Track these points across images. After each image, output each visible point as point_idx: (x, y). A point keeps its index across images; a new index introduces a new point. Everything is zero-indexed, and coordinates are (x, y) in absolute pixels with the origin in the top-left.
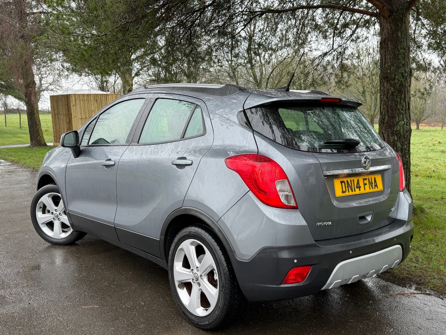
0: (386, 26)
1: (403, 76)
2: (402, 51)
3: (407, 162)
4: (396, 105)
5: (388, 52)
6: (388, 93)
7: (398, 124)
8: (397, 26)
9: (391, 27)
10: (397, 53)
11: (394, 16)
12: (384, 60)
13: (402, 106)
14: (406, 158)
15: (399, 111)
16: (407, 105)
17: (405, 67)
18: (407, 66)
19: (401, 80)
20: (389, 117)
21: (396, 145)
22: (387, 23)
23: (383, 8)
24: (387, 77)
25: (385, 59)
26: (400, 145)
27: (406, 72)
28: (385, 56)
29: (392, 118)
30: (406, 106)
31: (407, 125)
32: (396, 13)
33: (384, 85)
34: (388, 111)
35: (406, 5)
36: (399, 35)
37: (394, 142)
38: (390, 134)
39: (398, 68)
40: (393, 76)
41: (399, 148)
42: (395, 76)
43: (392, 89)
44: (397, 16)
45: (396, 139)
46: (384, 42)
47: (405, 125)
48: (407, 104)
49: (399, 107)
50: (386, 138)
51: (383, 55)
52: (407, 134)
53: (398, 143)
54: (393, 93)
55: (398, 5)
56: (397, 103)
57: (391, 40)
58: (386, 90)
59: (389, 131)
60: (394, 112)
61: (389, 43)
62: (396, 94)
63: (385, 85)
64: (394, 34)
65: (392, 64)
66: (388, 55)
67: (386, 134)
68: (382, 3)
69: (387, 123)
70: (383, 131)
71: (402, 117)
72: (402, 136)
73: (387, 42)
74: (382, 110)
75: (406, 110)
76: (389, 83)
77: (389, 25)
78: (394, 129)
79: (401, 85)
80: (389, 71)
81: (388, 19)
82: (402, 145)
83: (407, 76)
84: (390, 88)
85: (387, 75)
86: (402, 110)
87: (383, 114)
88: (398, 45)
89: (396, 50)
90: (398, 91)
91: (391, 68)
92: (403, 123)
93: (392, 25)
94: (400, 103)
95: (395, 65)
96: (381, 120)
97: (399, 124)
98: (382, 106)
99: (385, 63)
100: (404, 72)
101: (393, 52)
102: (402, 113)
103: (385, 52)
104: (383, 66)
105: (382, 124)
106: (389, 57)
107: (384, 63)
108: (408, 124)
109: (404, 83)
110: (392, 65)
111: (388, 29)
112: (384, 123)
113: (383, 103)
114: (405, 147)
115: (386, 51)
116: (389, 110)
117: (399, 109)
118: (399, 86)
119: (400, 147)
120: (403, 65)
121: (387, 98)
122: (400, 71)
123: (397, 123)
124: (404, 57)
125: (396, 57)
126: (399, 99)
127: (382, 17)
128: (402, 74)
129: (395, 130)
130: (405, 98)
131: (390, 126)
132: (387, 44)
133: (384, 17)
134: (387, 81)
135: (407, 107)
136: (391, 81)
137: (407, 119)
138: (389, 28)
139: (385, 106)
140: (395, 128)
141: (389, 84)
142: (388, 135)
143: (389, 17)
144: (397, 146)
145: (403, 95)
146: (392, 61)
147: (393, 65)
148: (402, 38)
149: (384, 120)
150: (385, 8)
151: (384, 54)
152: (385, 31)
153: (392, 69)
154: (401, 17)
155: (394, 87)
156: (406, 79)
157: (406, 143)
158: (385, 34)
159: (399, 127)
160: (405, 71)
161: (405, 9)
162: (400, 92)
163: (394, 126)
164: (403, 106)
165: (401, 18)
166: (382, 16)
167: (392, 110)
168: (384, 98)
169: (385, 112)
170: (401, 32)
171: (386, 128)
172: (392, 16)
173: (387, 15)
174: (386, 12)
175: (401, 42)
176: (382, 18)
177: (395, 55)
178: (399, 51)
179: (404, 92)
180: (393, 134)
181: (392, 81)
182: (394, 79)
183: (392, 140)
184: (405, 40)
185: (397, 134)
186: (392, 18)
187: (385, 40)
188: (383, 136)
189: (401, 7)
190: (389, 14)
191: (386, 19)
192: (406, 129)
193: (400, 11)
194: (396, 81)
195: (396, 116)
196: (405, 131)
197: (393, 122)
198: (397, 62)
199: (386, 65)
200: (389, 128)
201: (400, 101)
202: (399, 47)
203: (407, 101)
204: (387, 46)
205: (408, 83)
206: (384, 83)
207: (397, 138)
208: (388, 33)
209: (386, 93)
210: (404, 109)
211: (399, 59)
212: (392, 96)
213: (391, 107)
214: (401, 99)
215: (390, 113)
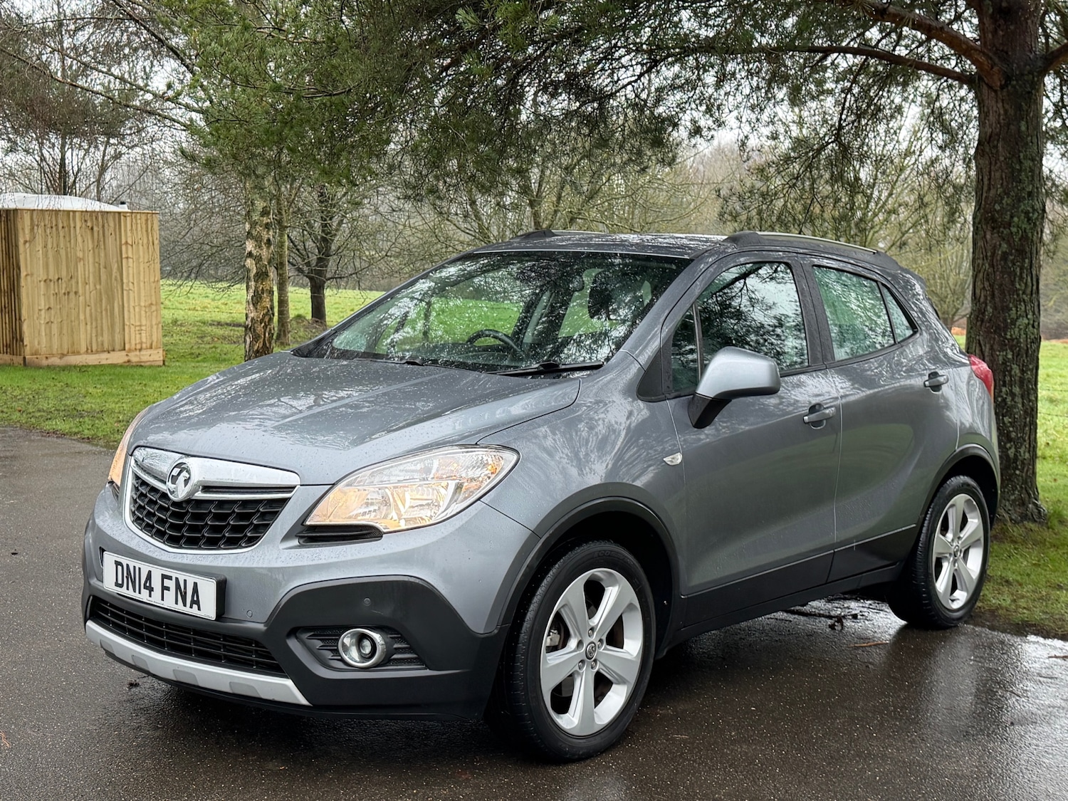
0: (995, 108)
1: (1029, 219)
2: (1028, 163)
3: (1032, 410)
4: (1013, 283)
5: (996, 163)
6: (993, 254)
7: (1015, 325)
8: (1019, 108)
9: (1006, 111)
10: (1018, 167)
11: (1014, 87)
12: (986, 182)
13: (1023, 285)
14: (1030, 401)
15: (1018, 295)
16: (1035, 283)
17: (1033, 200)
18: (1037, 197)
19: (1023, 226)
20: (995, 308)
21: (1010, 372)
22: (997, 102)
23: (992, 68)
24: (993, 220)
25: (989, 179)
26: (1017, 371)
27: (1034, 210)
28: (990, 172)
29: (1003, 310)
30: (1033, 285)
31: (1033, 327)
32: (1017, 80)
33: (985, 236)
34: (993, 296)
35: (1040, 63)
36: (1023, 128)
37: (1004, 363)
38: (996, 347)
39: (1019, 201)
40: (1008, 217)
41: (1017, 378)
42: (1012, 217)
43: (1005, 246)
44: (1020, 87)
45: (1010, 356)
46: (988, 143)
47: (1030, 326)
48: (1034, 280)
49: (1018, 286)
50: (986, 354)
51: (986, 171)
52: (1034, 346)
53: (1014, 366)
54: (1005, 256)
55: (1022, 63)
56: (1015, 278)
57: (1003, 139)
58: (989, 248)
59: (994, 338)
60: (1008, 297)
61: (1000, 145)
62: (1011, 258)
63: (988, 237)
64: (1012, 127)
65: (1004, 191)
66: (997, 170)
67: (988, 346)
68: (991, 59)
69: (991, 320)
70: (981, 338)
71: (1023, 308)
72: (1023, 352)
73: (996, 142)
74: (978, 291)
75: (1032, 294)
76: (998, 232)
77: (1000, 105)
78: (1006, 334)
79: (1025, 238)
80: (997, 207)
81: (999, 93)
82: (1023, 372)
83: (1037, 219)
84: (1000, 245)
85: (993, 216)
86: (1024, 293)
87: (982, 300)
88: (1020, 151)
89: (1015, 160)
90: (1017, 250)
91: (1002, 199)
92: (1026, 321)
93: (1007, 107)
94: (1021, 278)
95: (1012, 193)
96: (976, 313)
97: (1018, 323)
98: (979, 283)
99: (989, 189)
100: (1031, 210)
101: (1007, 164)
102: (1024, 300)
103: (991, 164)
104: (984, 195)
105: (979, 323)
106: (998, 174)
107: (985, 188)
108: (1036, 324)
109: (1030, 235)
110: (1006, 194)
111: (999, 115)
112: (982, 321)
113: (981, 275)
114: (1029, 375)
115: (993, 162)
116: (996, 292)
117: (1017, 290)
118: (1020, 240)
119: (1019, 375)
120: (1030, 194)
121: (992, 265)
122: (1023, 207)
123: (1014, 322)
124: (1033, 176)
125: (1014, 177)
126: (1018, 269)
127: (985, 87)
128: (1027, 213)
129: (1008, 337)
130: (1031, 267)
131: (998, 327)
132: (996, 147)
133: (990, 87)
134: (993, 228)
135: (1035, 287)
136: (1001, 229)
137: (1034, 314)
138: (1002, 112)
139: (987, 284)
140: (1009, 334)
141: (996, 235)
142: (992, 348)
143: (1002, 87)
144: (1013, 373)
145: (1027, 261)
146: (1005, 183)
147: (1008, 194)
148: (1028, 136)
149: (983, 314)
150: (996, 69)
151: (988, 169)
152: (991, 117)
153: (1004, 202)
154: (1029, 89)
155: (1008, 243)
156: (1035, 224)
157: (1031, 367)
158: (991, 126)
159: (1017, 330)
160: (1033, 207)
161: (1038, 72)
162: (1022, 253)
163: (1006, 328)
164: (1026, 284)
165: (1029, 93)
166: (987, 85)
167: (1002, 293)
168: (983, 264)
169: (986, 297)
170: (1027, 122)
171: (988, 332)
172: (1010, 88)
173: (999, 84)
174: (996, 77)
175: (1027, 144)
176: (985, 89)
177: (1012, 173)
178: (1021, 163)
179: (1029, 255)
180: (1003, 346)
181: (1004, 228)
182: (1009, 225)
183: (1001, 358)
184: (1035, 140)
185: (1013, 346)
186: (1008, 91)
187: (990, 137)
188: (981, 350)
189: (1028, 67)
190: (1003, 82)
191: (996, 92)
192: (1032, 337)
193: (1026, 78)
194: (1014, 230)
195: (1011, 305)
196: (1029, 340)
197: (1005, 320)
198: (1017, 187)
199: (992, 192)
200: (995, 331)
201: (1021, 274)
202: (1022, 155)
203: (1034, 273)
204: (994, 151)
205: (1037, 233)
206: (985, 233)
207: (1013, 355)
208: (999, 123)
209: (989, 254)
210: (1029, 291)
211: (1020, 181)
212: (1002, 262)
213: (1001, 285)
214: (1021, 269)
215: (997, 300)
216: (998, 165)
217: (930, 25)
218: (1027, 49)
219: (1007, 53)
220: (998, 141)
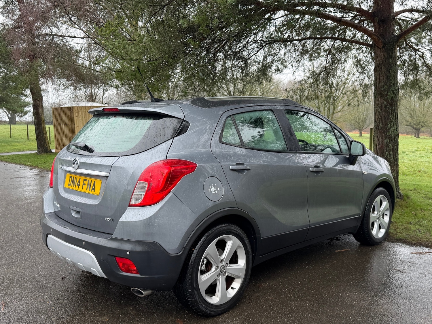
0: (380, 55)
1: (394, 93)
2: (392, 74)
3: (397, 159)
4: (389, 115)
5: (381, 74)
6: (382, 106)
7: (390, 130)
8: (389, 54)
9: (384, 56)
10: (389, 75)
11: (387, 47)
12: (378, 81)
14: (396, 156)
15: (391, 120)
16: (396, 115)
17: (395, 86)
19: (392, 95)
20: (383, 124)
21: (389, 146)
22: (381, 52)
23: (379, 40)
24: (381, 94)
25: (379, 80)
26: (391, 146)
27: (395, 90)
28: (379, 77)
29: (385, 125)
31: (396, 130)
32: (388, 45)
33: (378, 100)
34: (382, 120)
35: (396, 38)
36: (391, 61)
37: (387, 143)
38: (383, 138)
39: (390, 87)
40: (386, 93)
41: (391, 149)
42: (388, 93)
43: (385, 102)
44: (389, 47)
45: (388, 141)
46: (378, 67)
47: (395, 130)
48: (396, 114)
49: (390, 117)
50: (380, 140)
51: (378, 77)
52: (397, 137)
53: (390, 145)
54: (386, 106)
55: (389, 39)
57: (384, 65)
58: (380, 103)
59: (383, 135)
60: (387, 120)
61: (382, 67)
62: (388, 107)
63: (379, 100)
64: (386, 61)
65: (385, 84)
66: (382, 76)
67: (380, 138)
68: (378, 37)
69: (381, 129)
70: (378, 135)
71: (393, 124)
72: (393, 139)
73: (381, 67)
74: (376, 119)
76: (383, 98)
77: (382, 54)
79: (392, 100)
80: (382, 89)
81: (382, 49)
82: (393, 146)
83: (396, 93)
84: (384, 102)
85: (381, 92)
86: (393, 119)
87: (378, 122)
88: (389, 69)
89: (388, 73)
90: (390, 104)
91: (384, 86)
92: (394, 129)
93: (384, 54)
94: (392, 114)
95: (387, 84)
96: (376, 126)
97: (391, 129)
98: (377, 116)
99: (379, 83)
100: (394, 90)
101: (385, 74)
102: (393, 122)
103: (379, 74)
104: (378, 85)
105: (377, 130)
106: (382, 78)
107: (378, 83)
108: (397, 129)
109: (394, 98)
111: (382, 57)
112: (378, 129)
113: (377, 113)
114: (395, 147)
115: (380, 74)
118: (391, 100)
119: (392, 147)
120: (394, 84)
121: (381, 110)
122: (391, 89)
123: (389, 129)
124: (394, 78)
125: (388, 78)
126: (390, 111)
128: (393, 91)
129: (388, 134)
130: (395, 110)
131: (384, 131)
133: (378, 48)
134: (381, 97)
135: (396, 117)
136: (384, 97)
137: (396, 126)
138: (383, 56)
139: (379, 116)
141: (382, 99)
142: (382, 138)
143: (383, 47)
144: (390, 147)
145: (393, 107)
146: (385, 81)
147: (386, 85)
148: (392, 64)
149: (379, 126)
150: (380, 41)
151: (378, 76)
152: (379, 58)
153: (385, 87)
154: (392, 48)
155: (387, 101)
156: (396, 95)
157: (396, 144)
158: (379, 61)
159: (391, 132)
160: (395, 89)
163: (387, 132)
164: (393, 116)
165: (392, 49)
166: (377, 47)
167: (385, 119)
168: (378, 109)
169: (379, 120)
170: (392, 59)
171: (381, 133)
172: (385, 47)
173: (381, 46)
174: (380, 44)
175: (392, 67)
176: (376, 48)
177: (387, 77)
178: (390, 73)
179: (394, 105)
180: (386, 138)
181: (385, 96)
182: (387, 95)
183: (385, 142)
184: (395, 65)
185: (389, 137)
186: (385, 49)
187: (379, 65)
188: (378, 139)
189: (391, 40)
190: (383, 46)
191: (380, 49)
194: (388, 97)
195: (388, 123)
196: (395, 135)
197: (386, 128)
198: (389, 82)
199: (380, 84)
200: (383, 133)
201: (391, 112)
202: (390, 71)
203: (396, 112)
204: (381, 70)
205: (397, 98)
206: (378, 98)
207: (390, 141)
208: (382, 60)
209: (380, 106)
210: (394, 118)
211: (390, 80)
212: (385, 109)
213: (384, 117)
214: (392, 110)
215: (383, 122)
216: (382, 74)
217: (357, 26)
218: (391, 33)
219: (384, 35)
220: (382, 66)
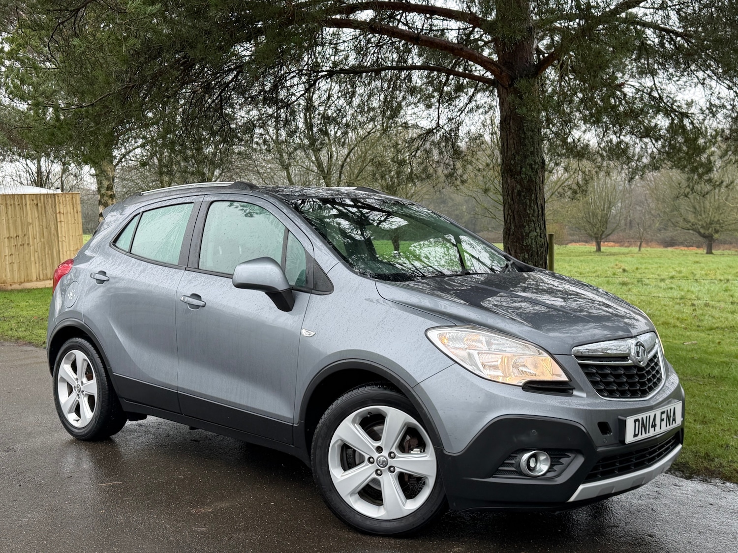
1: (532, 168)
2: (529, 134)
4: (525, 210)
6: (513, 192)
7: (528, 236)
10: (523, 136)
12: (506, 147)
13: (532, 211)
15: (529, 217)
17: (534, 156)
18: (538, 155)
19: (529, 173)
20: (516, 226)
22: (508, 95)
23: (501, 74)
24: (511, 170)
25: (507, 145)
27: (536, 163)
28: (507, 140)
29: (520, 227)
30: (539, 211)
31: (541, 237)
33: (507, 181)
34: (514, 218)
35: (533, 69)
38: (518, 251)
39: (525, 157)
40: (519, 168)
42: (521, 168)
43: (518, 186)
46: (505, 121)
47: (539, 237)
48: (540, 207)
49: (529, 212)
51: (504, 139)
52: (542, 249)
54: (519, 193)
55: (521, 70)
56: (526, 207)
57: (513, 119)
58: (510, 188)
59: (517, 246)
60: (523, 219)
61: (511, 122)
62: (523, 194)
63: (509, 181)
66: (511, 139)
67: (513, 251)
68: (500, 68)
69: (514, 234)
70: (509, 246)
71: (533, 225)
72: (535, 253)
74: (506, 216)
75: (538, 217)
76: (514, 178)
78: (523, 243)
79: (530, 181)
80: (512, 162)
81: (509, 89)
83: (538, 168)
84: (516, 186)
85: (510, 168)
86: (533, 216)
87: (508, 222)
88: (523, 126)
89: (521, 132)
90: (526, 189)
91: (515, 157)
92: (536, 234)
94: (530, 206)
95: (521, 153)
96: (506, 230)
97: (530, 235)
98: (506, 211)
99: (507, 151)
100: (533, 163)
101: (517, 134)
102: (533, 220)
103: (507, 135)
104: (505, 154)
105: (507, 236)
106: (511, 142)
107: (506, 150)
108: (542, 235)
109: (534, 179)
110: (517, 153)
112: (509, 235)
113: (507, 206)
116: (516, 216)
117: (528, 214)
118: (528, 182)
120: (532, 153)
121: (512, 200)
122: (528, 161)
123: (527, 235)
124: (533, 142)
125: (521, 142)
126: (528, 201)
127: (500, 86)
128: (531, 165)
129: (525, 244)
130: (536, 199)
131: (518, 238)
132: (509, 124)
133: (503, 86)
134: (511, 176)
135: (540, 212)
136: (516, 176)
137: (540, 229)
139: (510, 211)
140: (525, 242)
141: (513, 180)
142: (516, 252)
143: (510, 86)
145: (533, 195)
146: (516, 147)
147: (518, 153)
149: (509, 230)
150: (504, 74)
152: (505, 106)
153: (516, 159)
155: (521, 185)
156: (537, 172)
158: (505, 110)
159: (530, 240)
160: (534, 161)
161: (532, 75)
162: (529, 190)
163: (523, 239)
164: (534, 210)
166: (501, 84)
167: (519, 216)
168: (507, 199)
169: (510, 219)
171: (513, 242)
173: (507, 84)
174: (505, 79)
176: (500, 88)
177: (520, 140)
178: (525, 133)
179: (534, 191)
180: (522, 250)
181: (517, 175)
182: (520, 173)
185: (528, 250)
187: (506, 118)
189: (525, 72)
190: (510, 83)
191: (506, 88)
192: (540, 244)
194: (523, 176)
195: (525, 224)
196: (538, 246)
197: (522, 234)
198: (523, 148)
199: (509, 153)
200: (516, 241)
201: (530, 204)
202: (525, 128)
203: (539, 203)
204: (508, 127)
205: (539, 178)
206: (507, 179)
207: (529, 256)
208: (510, 109)
209: (510, 192)
210: (536, 214)
211: (525, 145)
212: (518, 197)
213: (518, 212)
214: (530, 200)
215: (516, 221)
216: (511, 135)
217: (453, 47)
218: (524, 60)
219: (512, 64)
220: (510, 120)
